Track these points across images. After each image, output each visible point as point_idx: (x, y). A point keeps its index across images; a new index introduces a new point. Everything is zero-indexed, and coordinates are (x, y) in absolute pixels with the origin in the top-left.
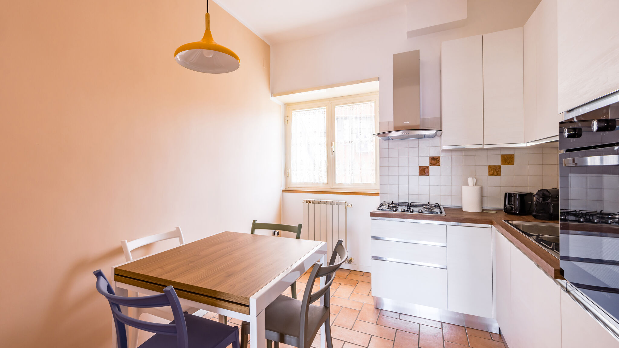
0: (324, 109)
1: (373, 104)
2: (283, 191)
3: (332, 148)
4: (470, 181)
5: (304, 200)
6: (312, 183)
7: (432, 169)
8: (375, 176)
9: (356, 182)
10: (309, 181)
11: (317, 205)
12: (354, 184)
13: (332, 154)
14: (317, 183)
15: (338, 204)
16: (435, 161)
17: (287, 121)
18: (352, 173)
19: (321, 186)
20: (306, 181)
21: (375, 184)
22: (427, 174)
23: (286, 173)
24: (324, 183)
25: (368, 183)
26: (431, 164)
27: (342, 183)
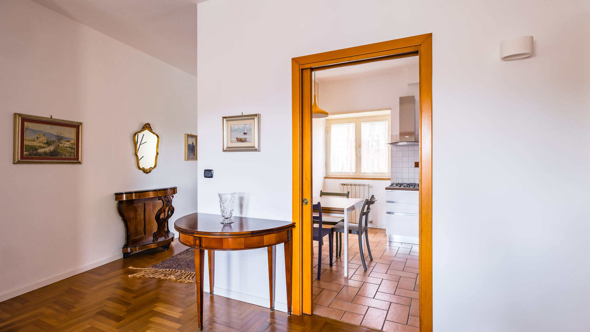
0: (354, 124)
1: (387, 122)
2: (325, 178)
3: (359, 150)
5: (340, 184)
6: (346, 172)
8: (388, 169)
9: (375, 172)
10: (343, 171)
11: (349, 186)
13: (359, 154)
14: (349, 172)
15: (364, 185)
17: (327, 131)
18: (373, 166)
20: (341, 171)
21: (388, 173)
23: (327, 166)
24: (353, 173)
25: (383, 172)
27: (366, 173)
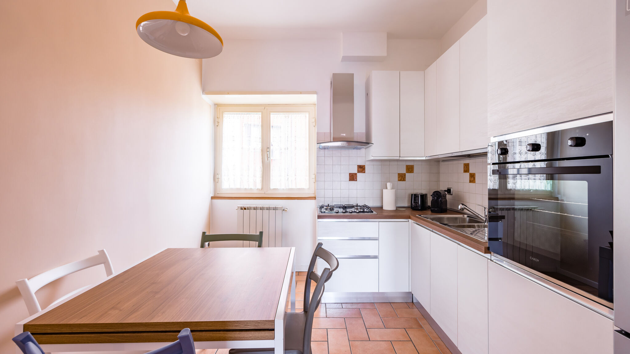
1: (307, 115)
2: (212, 198)
3: (267, 154)
4: (389, 185)
5: (238, 207)
6: (246, 189)
7: (360, 175)
8: (308, 182)
11: (253, 211)
12: (288, 189)
13: (268, 160)
14: (251, 189)
15: (275, 209)
16: (361, 169)
17: (217, 123)
18: (288, 179)
19: (256, 192)
20: (239, 187)
21: (309, 189)
22: (356, 180)
23: (216, 178)
24: (258, 189)
25: (302, 188)
26: (359, 172)
27: (277, 189)
